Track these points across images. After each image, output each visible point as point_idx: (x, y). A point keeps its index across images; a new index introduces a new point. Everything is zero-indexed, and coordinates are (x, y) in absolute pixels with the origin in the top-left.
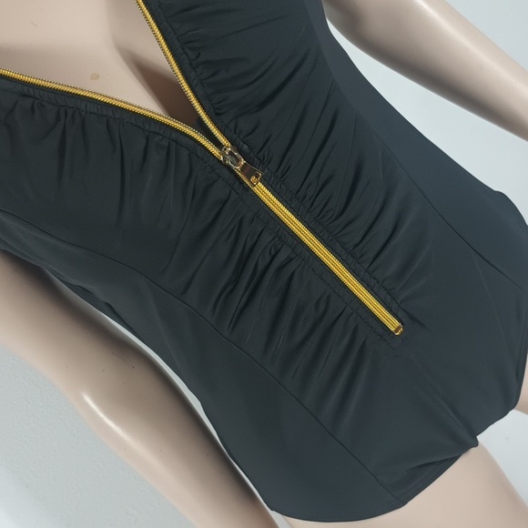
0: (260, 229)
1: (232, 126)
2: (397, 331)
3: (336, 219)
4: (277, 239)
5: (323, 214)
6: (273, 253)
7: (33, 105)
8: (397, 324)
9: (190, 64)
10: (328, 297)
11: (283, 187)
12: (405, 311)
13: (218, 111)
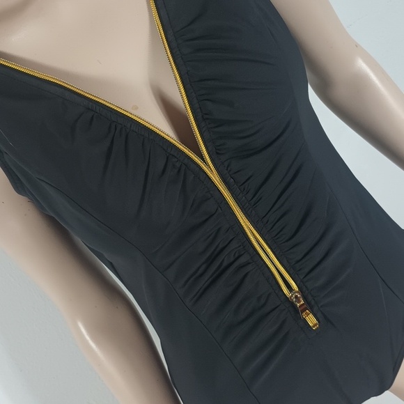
0: (231, 238)
1: (226, 164)
2: (314, 327)
3: (287, 241)
4: (242, 247)
5: (278, 236)
6: (237, 255)
7: (93, 116)
8: (315, 321)
9: (203, 116)
10: (269, 295)
11: (253, 212)
12: (322, 313)
13: (218, 151)
